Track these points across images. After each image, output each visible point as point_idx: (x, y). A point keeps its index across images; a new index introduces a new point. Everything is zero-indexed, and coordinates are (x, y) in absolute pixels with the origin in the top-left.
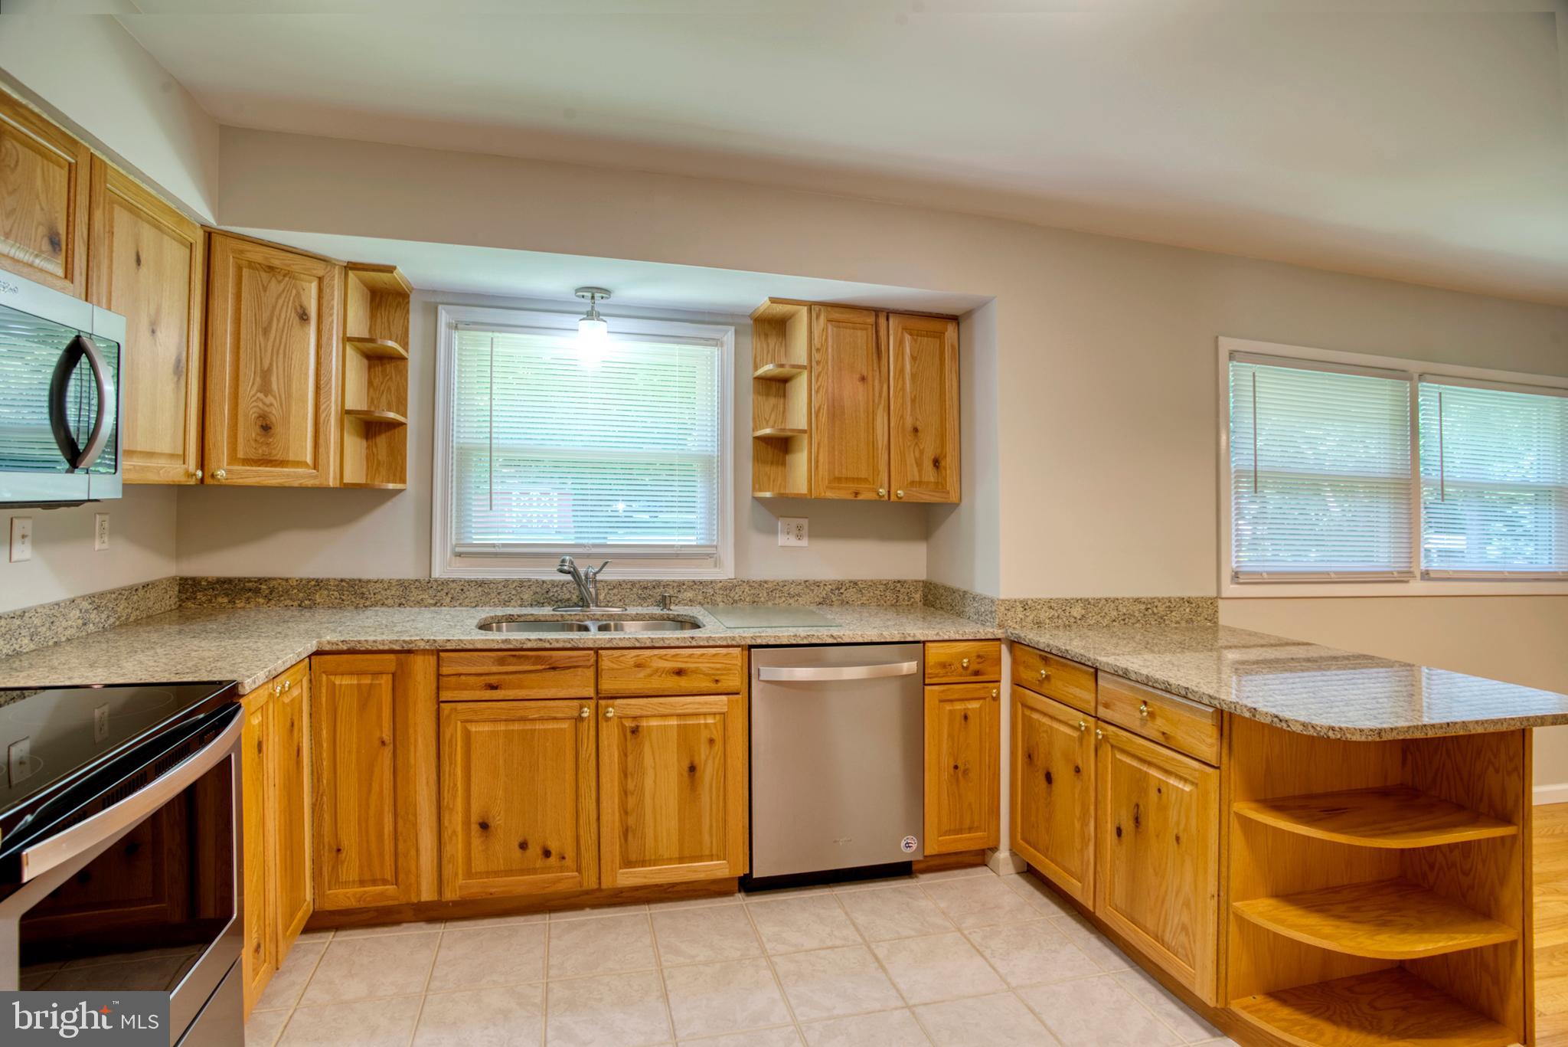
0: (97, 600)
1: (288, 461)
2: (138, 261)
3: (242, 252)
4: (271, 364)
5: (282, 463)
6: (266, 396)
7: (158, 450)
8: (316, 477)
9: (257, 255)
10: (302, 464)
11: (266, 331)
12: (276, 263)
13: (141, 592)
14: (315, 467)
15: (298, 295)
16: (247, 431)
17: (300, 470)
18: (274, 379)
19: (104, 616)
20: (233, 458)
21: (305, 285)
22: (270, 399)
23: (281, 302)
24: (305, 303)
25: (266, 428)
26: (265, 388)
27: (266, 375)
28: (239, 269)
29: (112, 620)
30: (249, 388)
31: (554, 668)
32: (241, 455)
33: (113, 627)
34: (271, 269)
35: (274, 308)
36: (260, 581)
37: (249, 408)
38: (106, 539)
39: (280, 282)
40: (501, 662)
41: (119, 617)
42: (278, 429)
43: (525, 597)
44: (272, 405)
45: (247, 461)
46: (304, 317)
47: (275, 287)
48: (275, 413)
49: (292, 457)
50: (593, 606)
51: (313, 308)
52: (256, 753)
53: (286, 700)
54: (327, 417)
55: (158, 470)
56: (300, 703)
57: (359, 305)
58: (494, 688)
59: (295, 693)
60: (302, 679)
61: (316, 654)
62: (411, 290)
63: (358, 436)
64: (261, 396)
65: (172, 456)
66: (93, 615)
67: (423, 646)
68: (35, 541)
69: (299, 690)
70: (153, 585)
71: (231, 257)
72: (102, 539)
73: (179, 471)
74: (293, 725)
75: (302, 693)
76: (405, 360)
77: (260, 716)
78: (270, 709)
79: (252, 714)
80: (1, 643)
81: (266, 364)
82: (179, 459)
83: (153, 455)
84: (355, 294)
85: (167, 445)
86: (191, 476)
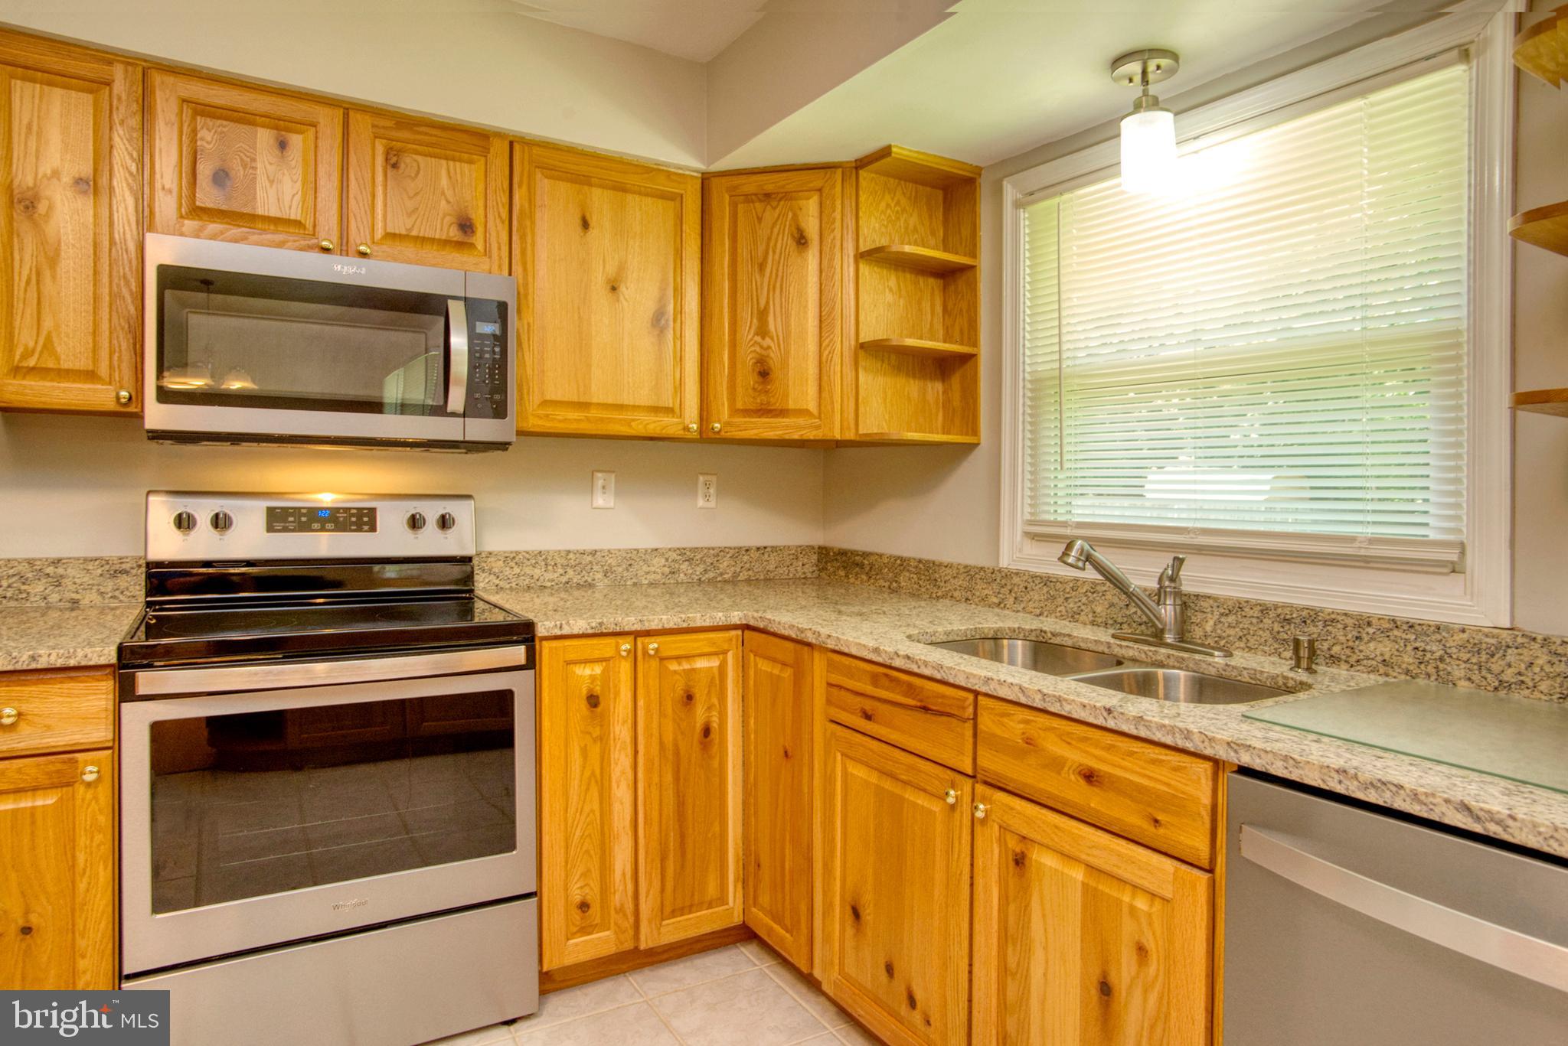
0: (688, 555)
1: (788, 410)
2: (585, 224)
3: (736, 187)
4: (768, 303)
5: (783, 413)
6: (763, 338)
7: (625, 399)
8: (818, 427)
9: (751, 185)
10: (803, 412)
11: (762, 267)
12: (769, 188)
14: (818, 415)
15: (795, 217)
16: (747, 377)
17: (801, 421)
18: (771, 319)
19: (700, 569)
20: (735, 411)
21: (802, 203)
22: (768, 342)
23: (776, 230)
24: (803, 225)
25: (764, 374)
26: (763, 331)
27: (762, 315)
28: (734, 206)
29: (711, 575)
30: (747, 333)
31: (925, 709)
32: (739, 405)
33: (712, 582)
34: (768, 196)
35: (769, 239)
36: (859, 554)
37: (747, 357)
38: (713, 499)
39: (774, 208)
40: (875, 679)
41: (721, 574)
42: (776, 373)
43: (1099, 609)
44: (769, 347)
45: (747, 412)
46: (801, 241)
47: (770, 215)
48: (774, 356)
49: (791, 405)
50: (1169, 638)
51: (811, 227)
52: (583, 705)
53: (673, 666)
54: (831, 352)
55: (629, 423)
56: (713, 678)
57: (904, 210)
58: (868, 717)
59: (701, 664)
60: (725, 652)
61: (746, 627)
62: (978, 171)
63: (914, 377)
64: (758, 339)
65: (656, 410)
66: (684, 566)
67: (811, 638)
68: (619, 493)
69: (714, 663)
70: (774, 549)
71: (727, 197)
72: (707, 497)
73: (666, 425)
74: (690, 698)
75: (722, 668)
76: (972, 268)
77: (598, 669)
78: (625, 667)
79: (569, 663)
80: (571, 572)
81: (763, 303)
82: (669, 411)
83: (621, 407)
84: (888, 197)
85: (644, 398)
86: (686, 429)
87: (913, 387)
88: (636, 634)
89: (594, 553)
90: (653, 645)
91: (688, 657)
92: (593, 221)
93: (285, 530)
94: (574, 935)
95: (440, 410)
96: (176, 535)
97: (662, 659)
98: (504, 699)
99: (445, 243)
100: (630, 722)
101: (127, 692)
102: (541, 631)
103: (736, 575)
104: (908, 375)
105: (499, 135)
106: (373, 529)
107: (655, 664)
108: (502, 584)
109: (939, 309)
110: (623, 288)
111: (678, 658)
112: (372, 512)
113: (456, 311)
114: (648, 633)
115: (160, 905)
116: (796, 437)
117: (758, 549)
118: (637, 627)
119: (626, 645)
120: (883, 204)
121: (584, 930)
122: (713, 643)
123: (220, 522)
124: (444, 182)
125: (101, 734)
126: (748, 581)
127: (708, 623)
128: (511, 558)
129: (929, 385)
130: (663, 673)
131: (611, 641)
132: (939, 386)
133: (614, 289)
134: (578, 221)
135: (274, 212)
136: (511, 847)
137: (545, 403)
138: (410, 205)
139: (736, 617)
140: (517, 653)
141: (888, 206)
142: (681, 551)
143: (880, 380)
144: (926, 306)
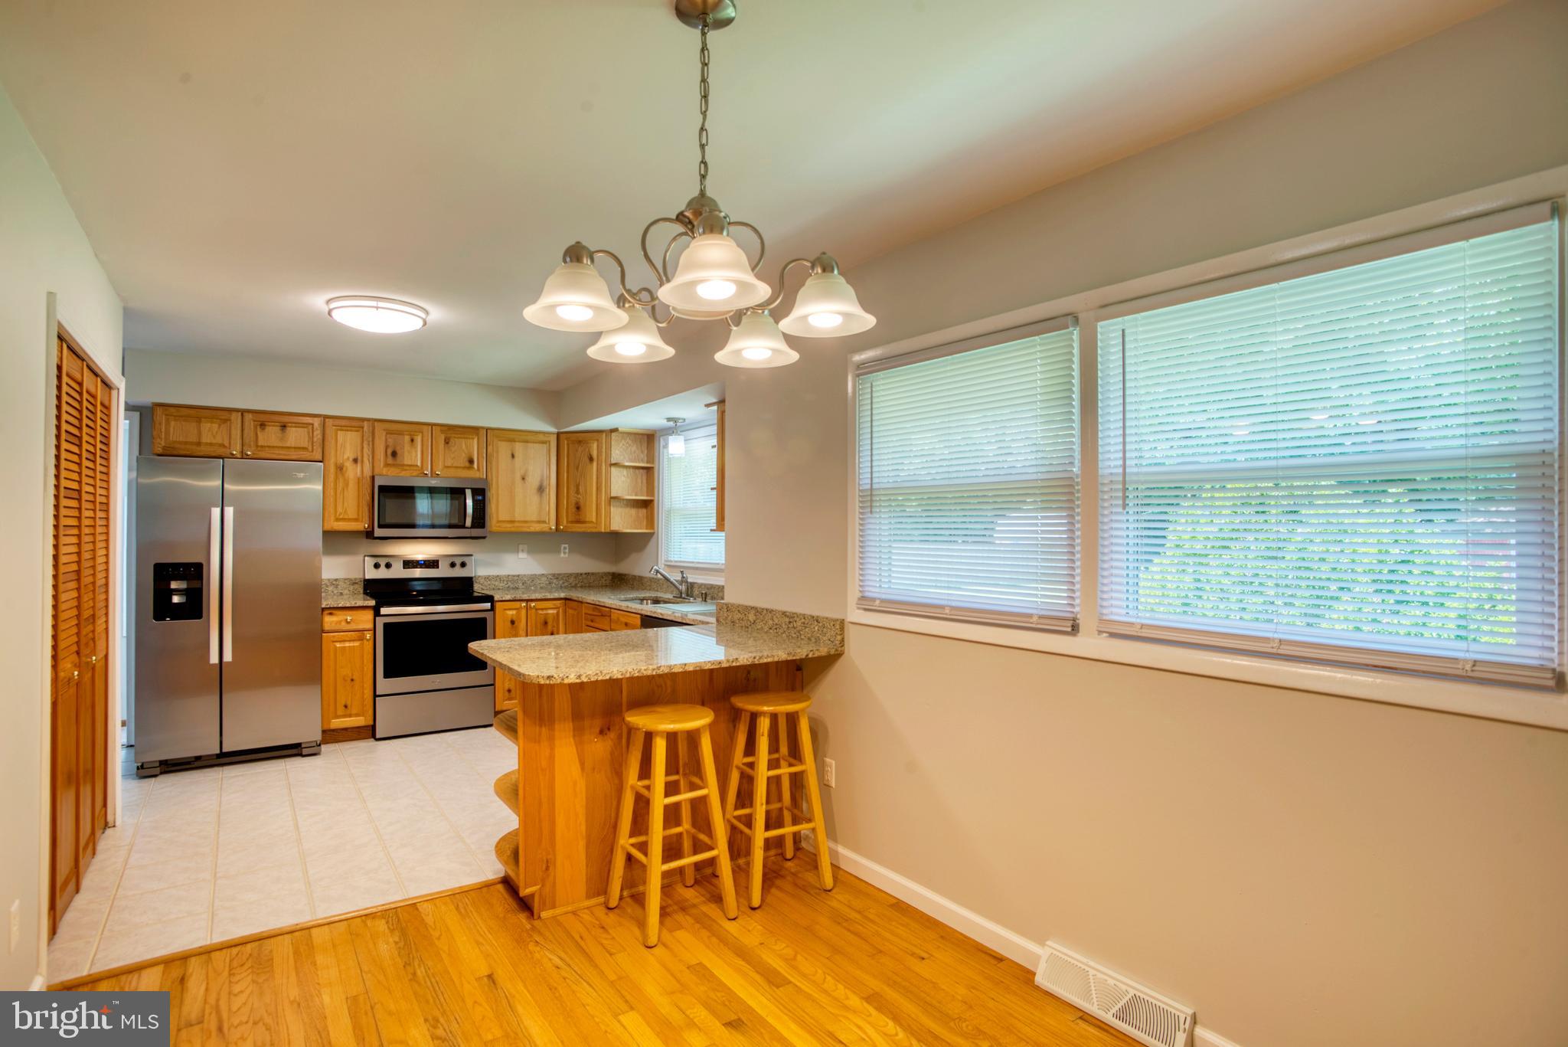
0: (557, 576)
1: (586, 522)
2: (513, 456)
3: (570, 438)
5: (584, 522)
6: (578, 495)
7: (528, 519)
8: (597, 528)
9: (574, 438)
10: (592, 522)
11: (577, 468)
12: (581, 439)
13: (584, 576)
14: (597, 523)
15: (589, 451)
16: (573, 509)
17: (590, 525)
18: (580, 487)
19: (561, 582)
20: (568, 522)
21: (591, 445)
23: (582, 455)
24: (592, 453)
25: (578, 508)
26: (578, 492)
27: (577, 486)
28: (568, 445)
29: (566, 584)
30: (572, 493)
31: (602, 615)
32: (570, 520)
34: (579, 442)
35: (580, 458)
36: (625, 575)
37: (573, 500)
38: (567, 554)
39: (582, 447)
40: (594, 609)
41: (570, 584)
42: (582, 508)
44: (580, 499)
45: (572, 522)
46: (591, 459)
47: (580, 449)
48: (582, 502)
49: (587, 520)
50: (683, 596)
51: (595, 454)
52: (509, 623)
53: (540, 612)
54: (601, 501)
55: (529, 527)
56: (554, 617)
57: (630, 445)
58: (592, 621)
59: (550, 611)
60: (559, 608)
61: (566, 599)
62: (655, 431)
63: (634, 507)
64: (576, 495)
65: (539, 522)
66: (555, 581)
67: (580, 599)
68: (529, 552)
69: (555, 611)
70: (593, 574)
71: (566, 442)
72: (565, 553)
73: (544, 527)
74: (546, 623)
75: (558, 614)
76: (653, 468)
77: (514, 612)
78: (524, 612)
79: (505, 609)
80: (510, 584)
81: (578, 481)
82: (544, 522)
83: (526, 522)
84: (623, 441)
85: (534, 518)
86: (551, 529)
87: (633, 511)
88: (527, 601)
89: (518, 576)
90: (533, 604)
91: (546, 609)
92: (516, 455)
93: (409, 568)
94: (506, 700)
95: (463, 526)
96: (374, 570)
97: (536, 609)
98: (484, 620)
99: (464, 468)
100: (525, 630)
101: (377, 614)
102: (496, 599)
103: (576, 584)
104: (631, 507)
105: (483, 428)
106: (438, 567)
107: (534, 611)
108: (483, 587)
109: (645, 481)
110: (527, 478)
111: (542, 609)
112: (437, 561)
113: (469, 493)
114: (532, 600)
115: (386, 676)
116: (589, 531)
117: (586, 574)
118: (527, 598)
119: (524, 604)
120: (621, 445)
121: (510, 699)
122: (554, 605)
123: (388, 566)
124: (464, 447)
125: (370, 626)
126: (581, 587)
127: (552, 597)
128: (487, 578)
129: (640, 510)
130: (537, 614)
131: (519, 603)
132: (644, 511)
133: (523, 479)
134: (510, 456)
135: (409, 463)
136: (486, 669)
137: (499, 522)
138: (452, 456)
139: (562, 595)
140: (488, 605)
141: (623, 445)
142: (554, 575)
143: (620, 510)
144: (639, 481)
